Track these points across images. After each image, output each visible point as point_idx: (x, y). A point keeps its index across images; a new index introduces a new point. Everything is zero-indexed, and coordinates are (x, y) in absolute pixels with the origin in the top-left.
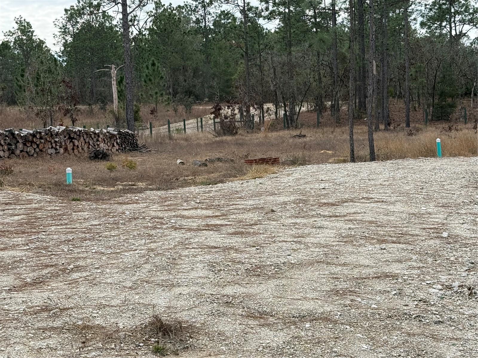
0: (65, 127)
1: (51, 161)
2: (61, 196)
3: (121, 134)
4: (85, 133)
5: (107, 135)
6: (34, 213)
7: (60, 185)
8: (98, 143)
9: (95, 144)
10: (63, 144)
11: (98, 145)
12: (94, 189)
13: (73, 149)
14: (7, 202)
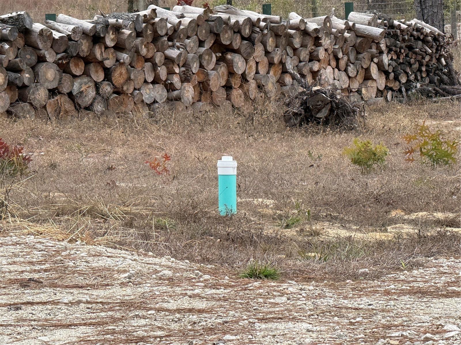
0: (201, 10)
1: (154, 128)
2: (206, 260)
3: (395, 36)
4: (272, 29)
5: (346, 40)
6: (120, 319)
7: (196, 219)
8: (316, 67)
9: (305, 71)
10: (195, 68)
11: (315, 74)
12: (317, 233)
13: (228, 87)
14: (27, 276)
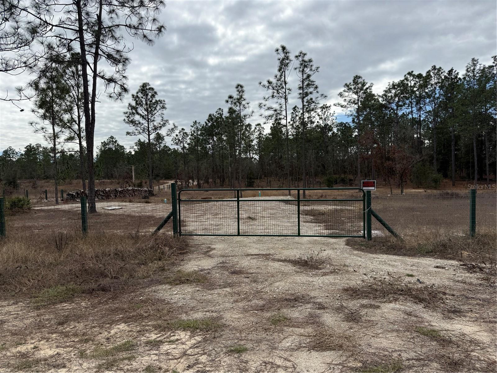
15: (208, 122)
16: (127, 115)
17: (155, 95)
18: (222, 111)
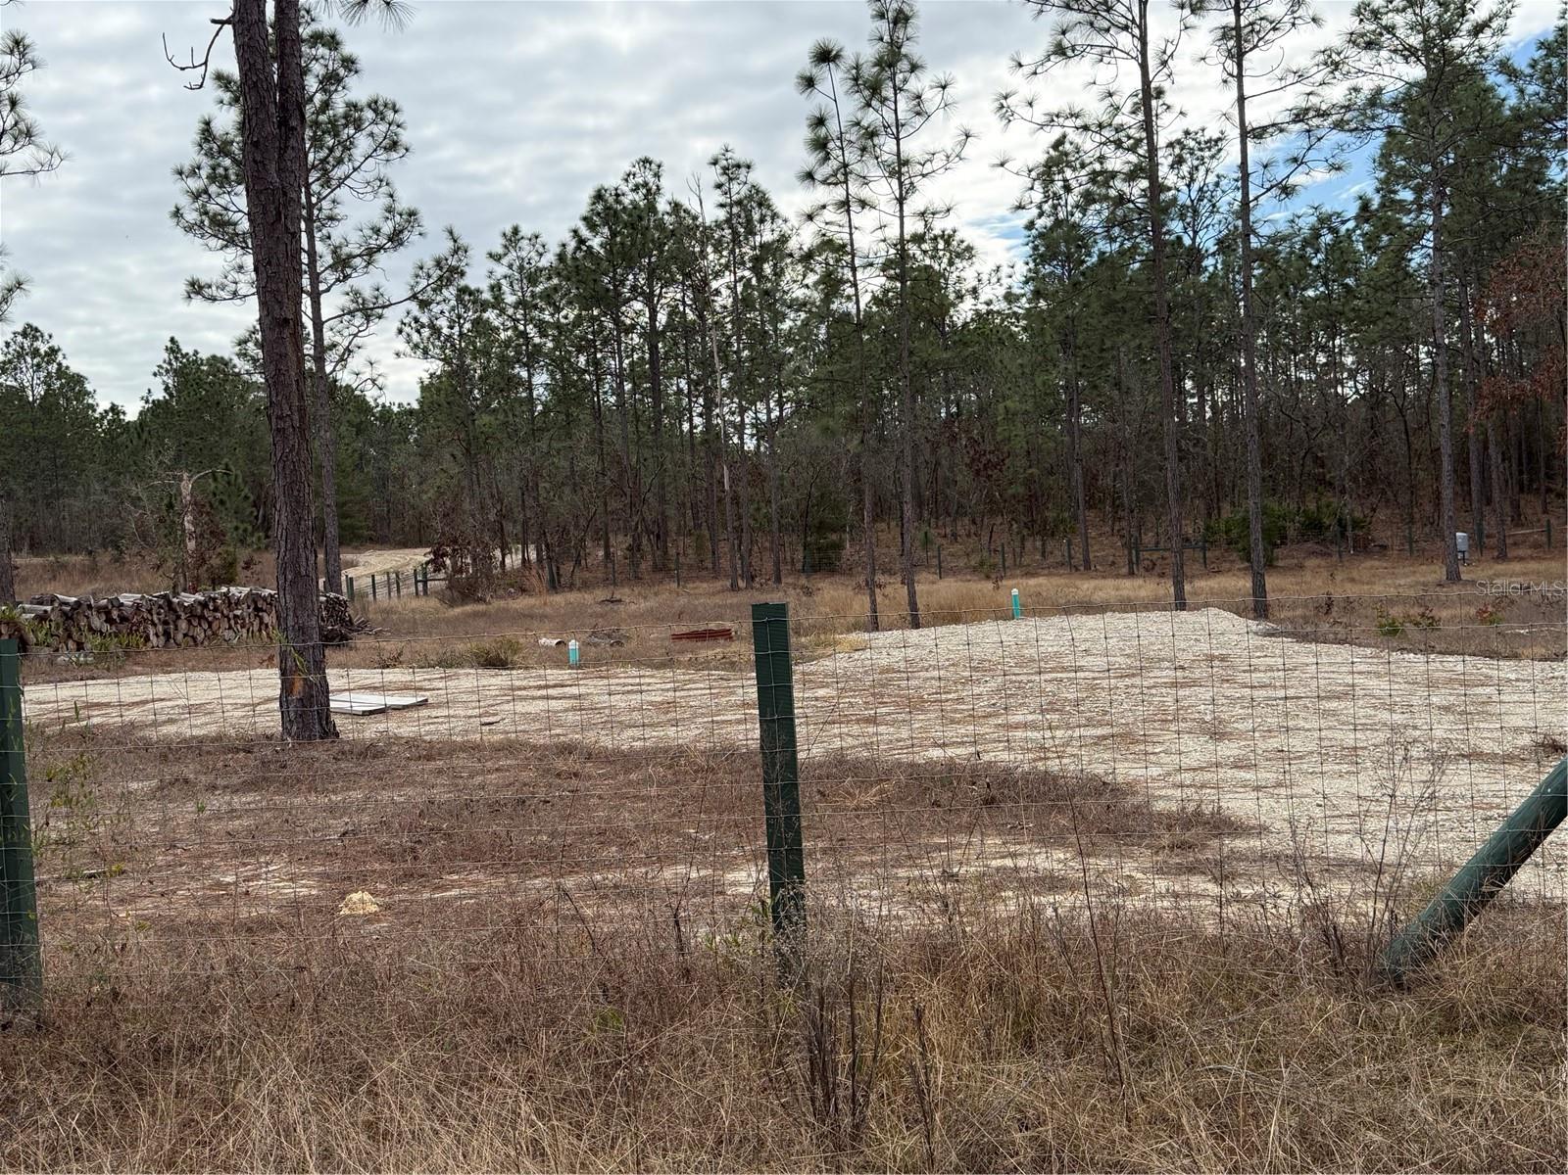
0: (249, 589)
10: (246, 620)
13: (260, 630)
15: (585, 232)
16: (195, 184)
17: (342, 72)
18: (657, 175)
